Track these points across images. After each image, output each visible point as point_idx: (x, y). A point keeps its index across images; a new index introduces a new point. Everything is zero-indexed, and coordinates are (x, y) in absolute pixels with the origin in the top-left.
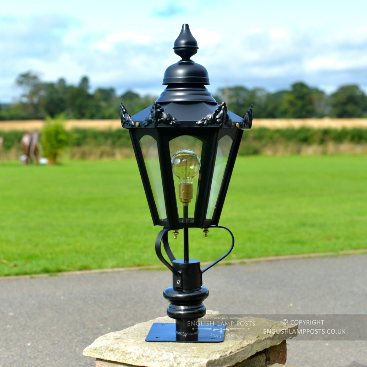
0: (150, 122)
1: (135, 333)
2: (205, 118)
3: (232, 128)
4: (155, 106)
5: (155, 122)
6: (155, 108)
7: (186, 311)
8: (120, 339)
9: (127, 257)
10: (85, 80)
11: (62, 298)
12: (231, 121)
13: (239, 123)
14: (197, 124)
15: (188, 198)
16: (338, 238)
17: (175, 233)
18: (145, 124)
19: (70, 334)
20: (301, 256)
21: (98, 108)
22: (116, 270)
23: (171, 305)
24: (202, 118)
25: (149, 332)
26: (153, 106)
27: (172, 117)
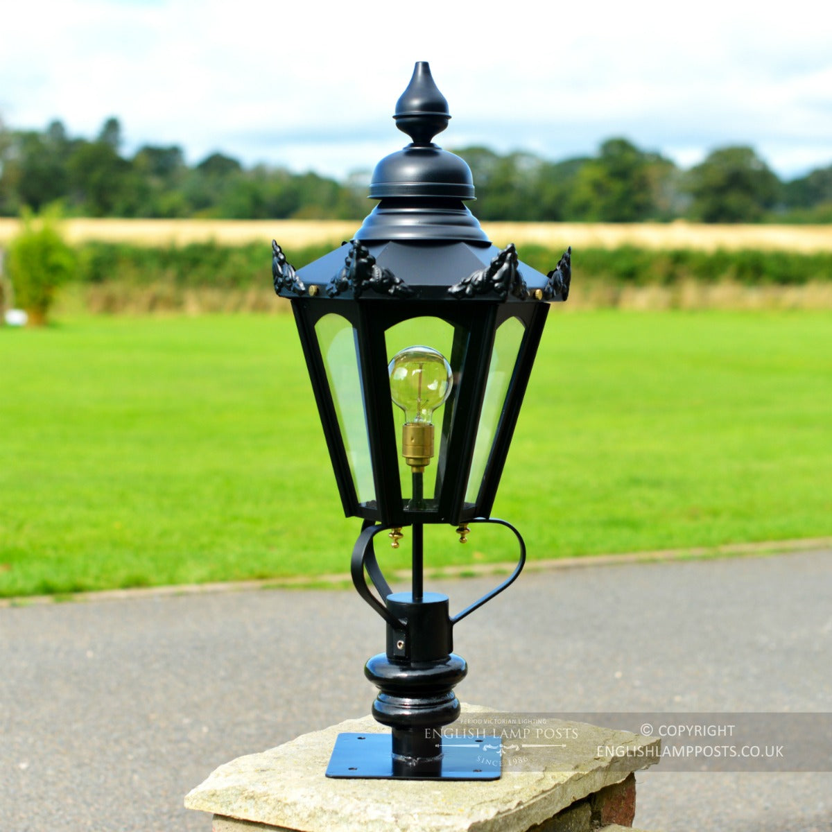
0: (342, 287)
1: (300, 756)
2: (468, 280)
3: (527, 301)
4: (355, 252)
5: (356, 288)
6: (355, 256)
7: (416, 709)
8: (267, 772)
9: (232, 558)
10: (112, 126)
11: (90, 654)
12: (525, 286)
13: (543, 290)
14: (451, 294)
15: (424, 457)
16: (715, 514)
17: (395, 536)
18: (332, 291)
19: (117, 741)
20: (632, 557)
21: (144, 193)
22: (209, 587)
23: (383, 695)
24: (462, 280)
25: (333, 755)
26: (352, 251)
27: (394, 276)
